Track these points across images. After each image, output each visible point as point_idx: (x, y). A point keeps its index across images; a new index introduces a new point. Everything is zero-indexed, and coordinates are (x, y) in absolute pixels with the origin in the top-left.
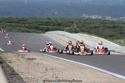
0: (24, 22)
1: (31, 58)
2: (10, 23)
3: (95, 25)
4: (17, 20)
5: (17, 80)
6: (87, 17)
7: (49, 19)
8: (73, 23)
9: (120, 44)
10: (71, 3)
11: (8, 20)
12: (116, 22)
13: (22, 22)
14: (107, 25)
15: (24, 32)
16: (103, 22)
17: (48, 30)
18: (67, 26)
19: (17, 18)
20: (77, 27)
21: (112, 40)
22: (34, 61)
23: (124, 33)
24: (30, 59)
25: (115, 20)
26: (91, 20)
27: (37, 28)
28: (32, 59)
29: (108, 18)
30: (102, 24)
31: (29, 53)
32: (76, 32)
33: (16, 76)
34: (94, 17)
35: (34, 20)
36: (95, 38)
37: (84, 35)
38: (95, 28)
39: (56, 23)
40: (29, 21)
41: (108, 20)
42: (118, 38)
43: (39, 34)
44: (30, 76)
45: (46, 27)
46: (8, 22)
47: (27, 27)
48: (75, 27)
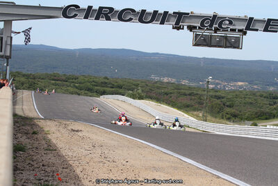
0: (74, 80)
1: (76, 129)
2: (55, 80)
3: (166, 90)
4: (64, 78)
5: (53, 158)
6: (157, 79)
7: (106, 78)
8: (137, 85)
9: (197, 117)
10: (137, 59)
11: (52, 77)
12: (194, 88)
13: (71, 81)
14: (182, 91)
15: (72, 94)
16: (178, 87)
17: (104, 93)
18: (129, 90)
19: (65, 75)
20: (143, 91)
21: (187, 112)
22: (79, 133)
23: (203, 104)
24: (74, 131)
25: (193, 85)
26: (162, 83)
27: (89, 90)
28: (77, 131)
29: (185, 82)
30: (176, 89)
31: (75, 123)
32: (141, 98)
33: (53, 152)
34: (166, 80)
35: (87, 79)
36: (165, 107)
37: (151, 102)
38: (166, 94)
39: (116, 84)
40: (79, 80)
41: (184, 85)
42: (195, 110)
43: (91, 98)
44: (70, 154)
45: (101, 89)
46: (53, 80)
47: (77, 87)
48: (140, 91)
